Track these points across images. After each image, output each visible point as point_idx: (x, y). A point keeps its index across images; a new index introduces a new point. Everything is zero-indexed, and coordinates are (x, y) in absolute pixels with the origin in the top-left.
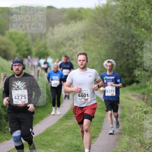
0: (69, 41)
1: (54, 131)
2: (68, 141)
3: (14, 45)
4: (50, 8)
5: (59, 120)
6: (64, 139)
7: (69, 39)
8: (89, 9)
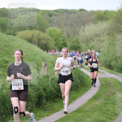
0: (97, 37)
1: (84, 109)
2: (96, 117)
3: (53, 40)
4: (82, 10)
5: (89, 100)
6: (92, 115)
7: (97, 35)
8: (113, 12)
